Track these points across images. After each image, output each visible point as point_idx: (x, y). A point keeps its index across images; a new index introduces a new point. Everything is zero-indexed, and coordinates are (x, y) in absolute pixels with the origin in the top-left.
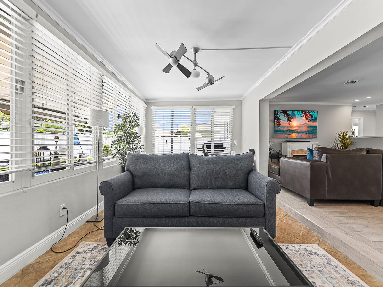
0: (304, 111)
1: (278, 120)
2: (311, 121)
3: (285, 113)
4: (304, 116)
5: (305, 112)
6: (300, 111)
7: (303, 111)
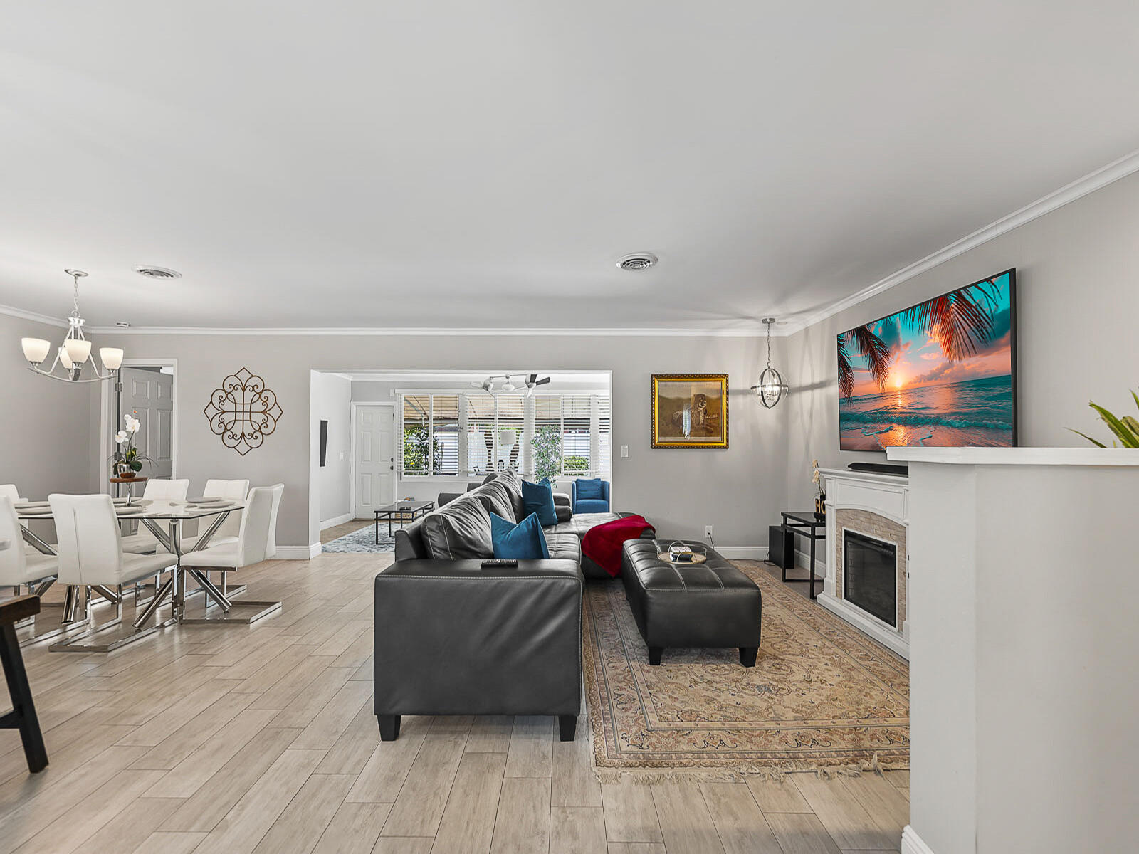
0: (934, 300)
1: (844, 373)
2: (972, 349)
3: (863, 334)
4: (937, 328)
5: (939, 306)
6: (915, 307)
7: (927, 302)
